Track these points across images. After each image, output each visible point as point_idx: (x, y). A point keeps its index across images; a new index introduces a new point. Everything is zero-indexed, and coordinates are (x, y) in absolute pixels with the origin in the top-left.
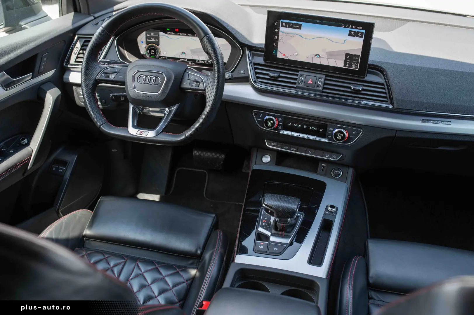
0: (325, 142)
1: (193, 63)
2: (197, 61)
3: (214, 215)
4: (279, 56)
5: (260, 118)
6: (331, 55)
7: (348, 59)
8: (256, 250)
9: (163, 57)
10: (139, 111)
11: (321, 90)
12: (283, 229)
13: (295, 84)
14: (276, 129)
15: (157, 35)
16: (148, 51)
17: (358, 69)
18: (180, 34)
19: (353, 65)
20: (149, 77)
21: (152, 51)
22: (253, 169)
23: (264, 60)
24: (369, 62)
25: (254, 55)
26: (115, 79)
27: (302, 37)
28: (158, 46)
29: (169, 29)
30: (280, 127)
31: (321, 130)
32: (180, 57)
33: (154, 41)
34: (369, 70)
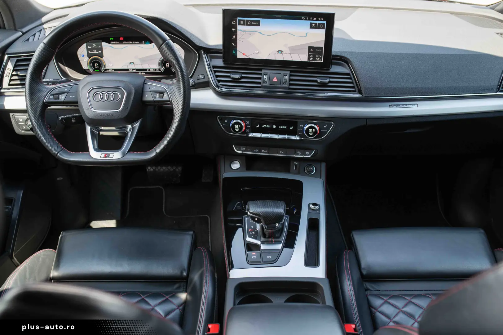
0: (297, 140)
1: (144, 72)
2: (148, 70)
3: (192, 233)
4: (240, 56)
5: (226, 123)
6: (293, 50)
7: (312, 52)
8: (249, 261)
9: (108, 69)
10: (97, 132)
11: (288, 86)
12: (271, 236)
13: (260, 83)
14: (245, 132)
15: (100, 46)
16: (91, 65)
17: (322, 62)
18: (126, 42)
19: (317, 58)
20: (106, 94)
21: (96, 64)
22: (223, 177)
23: (223, 61)
24: (333, 53)
25: (212, 58)
26: (66, 100)
27: (262, 34)
28: (102, 58)
29: (112, 39)
30: (248, 130)
31: (291, 128)
32: (129, 68)
33: (97, 53)
34: (333, 61)
